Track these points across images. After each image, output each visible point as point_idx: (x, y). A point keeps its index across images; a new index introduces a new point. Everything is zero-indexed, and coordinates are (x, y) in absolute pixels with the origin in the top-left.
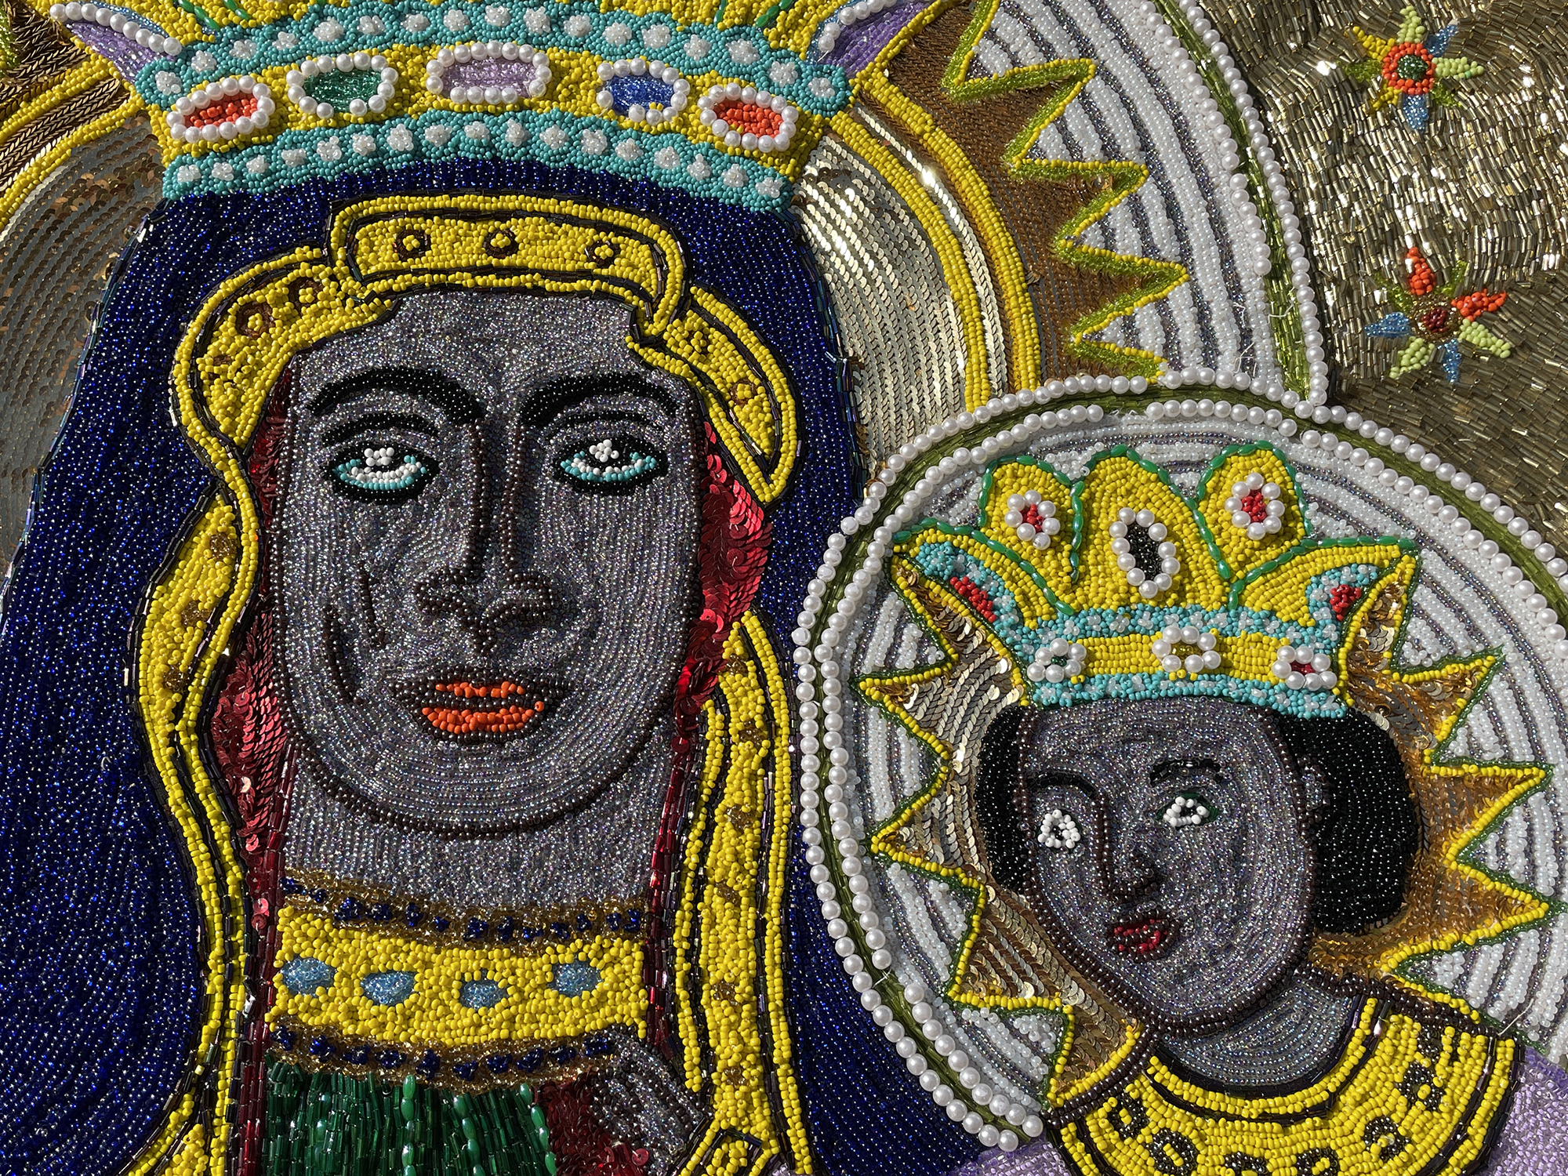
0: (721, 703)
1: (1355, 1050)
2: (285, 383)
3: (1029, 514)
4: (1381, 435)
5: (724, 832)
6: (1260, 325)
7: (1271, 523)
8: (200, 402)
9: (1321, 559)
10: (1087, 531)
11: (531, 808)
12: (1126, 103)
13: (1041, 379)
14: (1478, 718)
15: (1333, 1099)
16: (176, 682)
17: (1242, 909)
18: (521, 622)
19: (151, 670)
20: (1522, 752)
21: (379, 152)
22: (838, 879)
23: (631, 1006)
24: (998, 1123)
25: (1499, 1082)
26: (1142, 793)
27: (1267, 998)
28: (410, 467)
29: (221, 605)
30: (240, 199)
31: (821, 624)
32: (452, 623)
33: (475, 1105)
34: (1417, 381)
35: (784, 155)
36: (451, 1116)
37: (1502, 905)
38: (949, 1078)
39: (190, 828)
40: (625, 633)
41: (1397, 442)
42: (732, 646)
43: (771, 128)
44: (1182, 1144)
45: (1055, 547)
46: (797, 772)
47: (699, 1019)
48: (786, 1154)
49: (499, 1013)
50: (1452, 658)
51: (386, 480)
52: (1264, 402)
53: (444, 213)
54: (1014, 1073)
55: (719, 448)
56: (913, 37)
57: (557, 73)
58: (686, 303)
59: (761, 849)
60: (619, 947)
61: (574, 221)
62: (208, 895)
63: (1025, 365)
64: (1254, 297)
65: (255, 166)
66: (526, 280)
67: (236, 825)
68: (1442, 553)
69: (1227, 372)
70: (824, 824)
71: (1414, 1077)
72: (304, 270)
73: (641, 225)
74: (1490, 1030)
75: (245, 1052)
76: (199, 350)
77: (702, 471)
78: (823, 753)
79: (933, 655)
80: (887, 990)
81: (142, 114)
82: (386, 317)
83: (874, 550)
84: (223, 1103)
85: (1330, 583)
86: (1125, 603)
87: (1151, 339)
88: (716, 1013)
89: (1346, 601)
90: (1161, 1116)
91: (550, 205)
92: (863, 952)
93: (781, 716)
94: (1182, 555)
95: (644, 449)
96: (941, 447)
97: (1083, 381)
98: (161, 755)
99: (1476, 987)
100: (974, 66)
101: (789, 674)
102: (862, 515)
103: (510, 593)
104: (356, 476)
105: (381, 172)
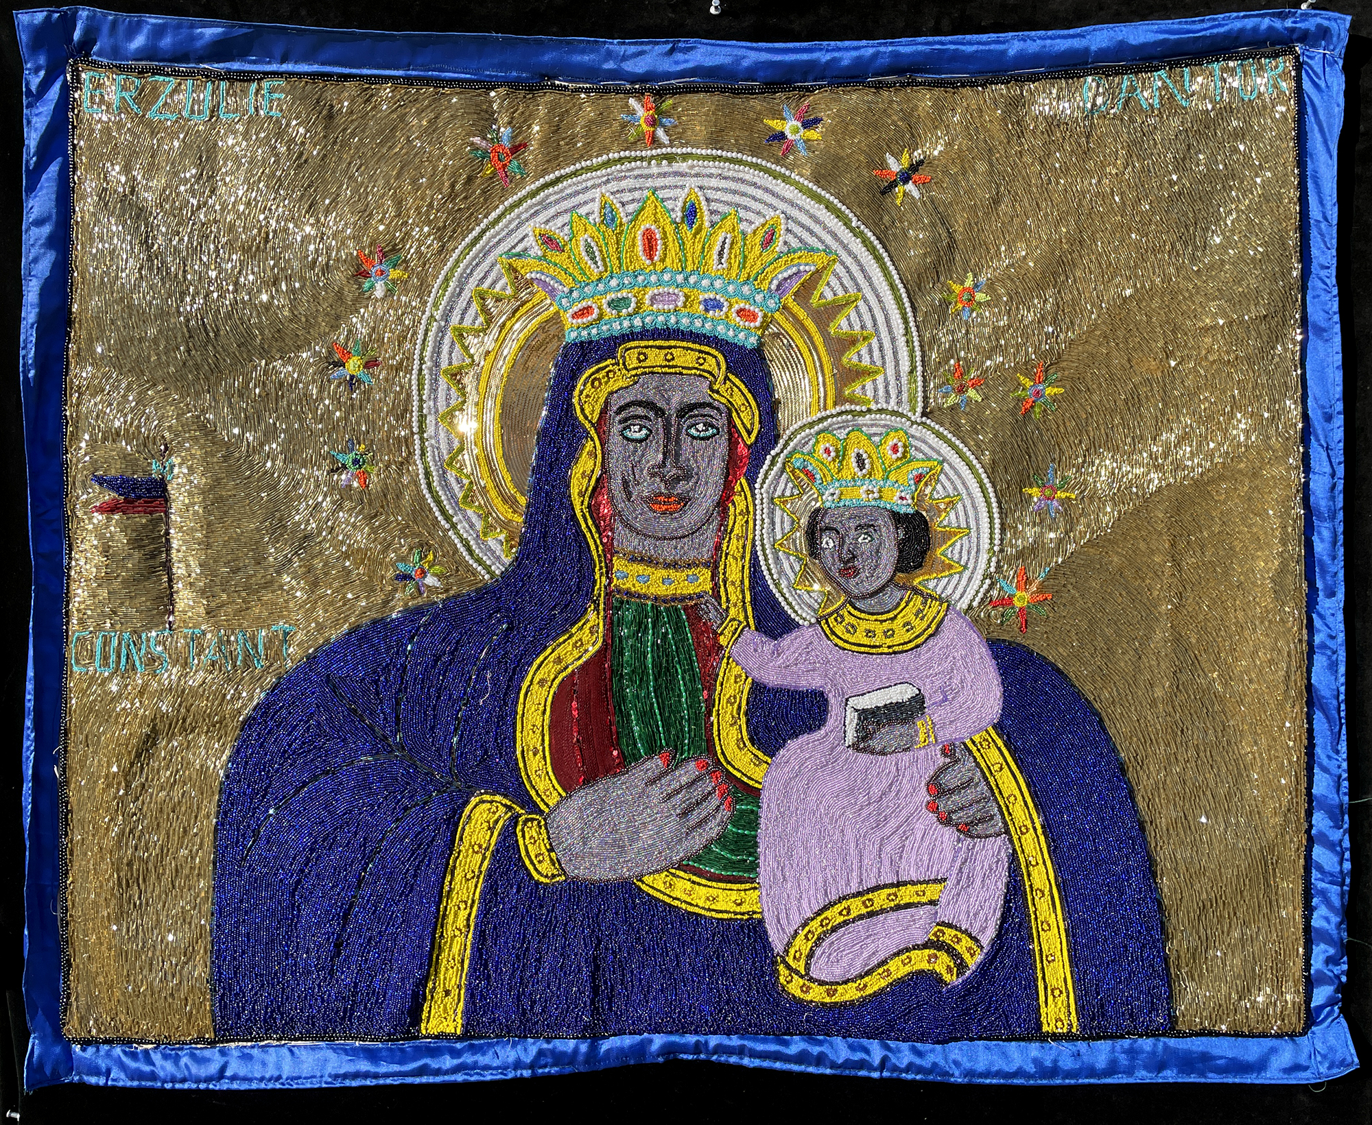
0: (734, 504)
1: (903, 604)
2: (607, 403)
3: (827, 451)
4: (937, 427)
5: (734, 541)
6: (905, 389)
7: (899, 455)
8: (582, 410)
9: (915, 465)
10: (844, 455)
11: (680, 533)
12: (870, 310)
13: (835, 404)
14: (952, 515)
15: (896, 617)
16: (582, 494)
17: (877, 566)
18: (677, 479)
19: (574, 491)
20: (963, 525)
21: (632, 326)
22: (765, 555)
23: (708, 586)
24: (805, 619)
25: (942, 614)
26: (853, 533)
27: (882, 589)
28: (644, 432)
29: (593, 471)
30: (590, 342)
31: (764, 482)
32: (658, 479)
33: (667, 610)
34: (952, 408)
35: (758, 328)
36: (661, 612)
37: (950, 567)
38: (792, 608)
39: (588, 535)
40: (707, 483)
41: (941, 429)
42: (737, 488)
43: (755, 317)
44: (853, 626)
45: (834, 460)
46: (755, 525)
47: (726, 590)
48: (748, 625)
49: (673, 586)
50: (948, 496)
51: (637, 436)
52: (902, 415)
53: (651, 347)
54: (810, 606)
55: (735, 426)
56: (802, 284)
57: (687, 297)
58: (726, 378)
59: (744, 547)
60: (705, 571)
61: (692, 349)
62: (594, 553)
63: (830, 402)
64: (904, 380)
65: (594, 331)
66: (677, 370)
67: (600, 535)
68: (950, 465)
69: (892, 405)
70: (762, 540)
71: (920, 611)
72: (611, 368)
73: (713, 351)
74: (941, 600)
75: (606, 594)
76: (581, 392)
77: (730, 434)
78: (763, 520)
79: (796, 492)
80: (777, 585)
81: (557, 313)
82: (636, 383)
83: (780, 460)
84: (602, 606)
85: (915, 473)
86: (853, 478)
87: (870, 393)
88: (730, 589)
89: (919, 478)
90: (848, 619)
91: (684, 344)
92: (771, 574)
93: (751, 509)
94: (872, 464)
95: (713, 426)
96: (802, 428)
97: (847, 407)
98: (579, 515)
99: (939, 590)
100: (822, 296)
101: (753, 495)
102: (777, 450)
103: (674, 471)
104: (628, 434)
105: (632, 333)
